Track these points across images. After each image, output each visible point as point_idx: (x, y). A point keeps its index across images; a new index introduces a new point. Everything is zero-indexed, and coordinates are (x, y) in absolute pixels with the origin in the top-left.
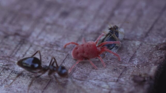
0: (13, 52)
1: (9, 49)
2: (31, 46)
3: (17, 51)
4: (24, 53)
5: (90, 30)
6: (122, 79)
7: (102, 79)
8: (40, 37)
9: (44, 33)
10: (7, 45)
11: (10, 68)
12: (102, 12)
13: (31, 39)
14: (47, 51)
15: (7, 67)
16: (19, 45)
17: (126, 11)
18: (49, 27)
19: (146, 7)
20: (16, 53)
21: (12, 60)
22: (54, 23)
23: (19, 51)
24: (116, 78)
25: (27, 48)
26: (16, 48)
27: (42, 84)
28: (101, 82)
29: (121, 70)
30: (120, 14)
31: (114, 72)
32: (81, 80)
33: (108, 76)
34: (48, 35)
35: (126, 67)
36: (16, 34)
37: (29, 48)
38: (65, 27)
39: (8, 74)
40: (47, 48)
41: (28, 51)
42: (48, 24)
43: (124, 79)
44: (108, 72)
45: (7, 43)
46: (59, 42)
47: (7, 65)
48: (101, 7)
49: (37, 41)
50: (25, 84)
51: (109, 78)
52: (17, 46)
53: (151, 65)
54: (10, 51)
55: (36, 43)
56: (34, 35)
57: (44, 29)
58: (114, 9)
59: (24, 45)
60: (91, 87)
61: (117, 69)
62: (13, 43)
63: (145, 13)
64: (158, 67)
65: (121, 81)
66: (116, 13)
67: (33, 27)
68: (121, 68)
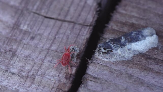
0: (9, 61)
1: (7, 60)
2: (17, 57)
3: (11, 61)
4: (14, 62)
5: (45, 47)
6: (60, 75)
7: (51, 75)
8: (22, 52)
9: (23, 50)
10: (6, 57)
11: (9, 70)
12: (50, 36)
13: (17, 53)
14: (25, 60)
15: (7, 70)
16: (12, 57)
17: (61, 36)
18: (25, 46)
19: (70, 34)
20: (11, 62)
21: (9, 66)
22: (28, 44)
23: (12, 60)
24: (58, 75)
25: (16, 58)
26: (11, 59)
27: (23, 79)
28: (51, 77)
29: (60, 70)
30: (58, 38)
31: (57, 72)
32: (42, 76)
33: (54, 73)
34: (25, 51)
35: (62, 68)
36: (10, 51)
37: (17, 59)
38: (33, 46)
39: (8, 74)
40: (25, 58)
41: (16, 60)
42: (25, 44)
43: (62, 75)
44: (54, 71)
45: (6, 56)
46: (30, 55)
47: (7, 69)
48: (49, 34)
49: (20, 54)
50: (16, 79)
51: (55, 74)
52: (11, 58)
53: (73, 68)
54: (8, 60)
55: (20, 56)
56: (19, 51)
57: (23, 47)
58: (56, 35)
59: (14, 57)
60: (46, 80)
61: (58, 70)
62: (9, 55)
63: (70, 37)
64: (76, 69)
65: (60, 76)
66: (57, 37)
67: (18, 46)
68: (60, 69)
